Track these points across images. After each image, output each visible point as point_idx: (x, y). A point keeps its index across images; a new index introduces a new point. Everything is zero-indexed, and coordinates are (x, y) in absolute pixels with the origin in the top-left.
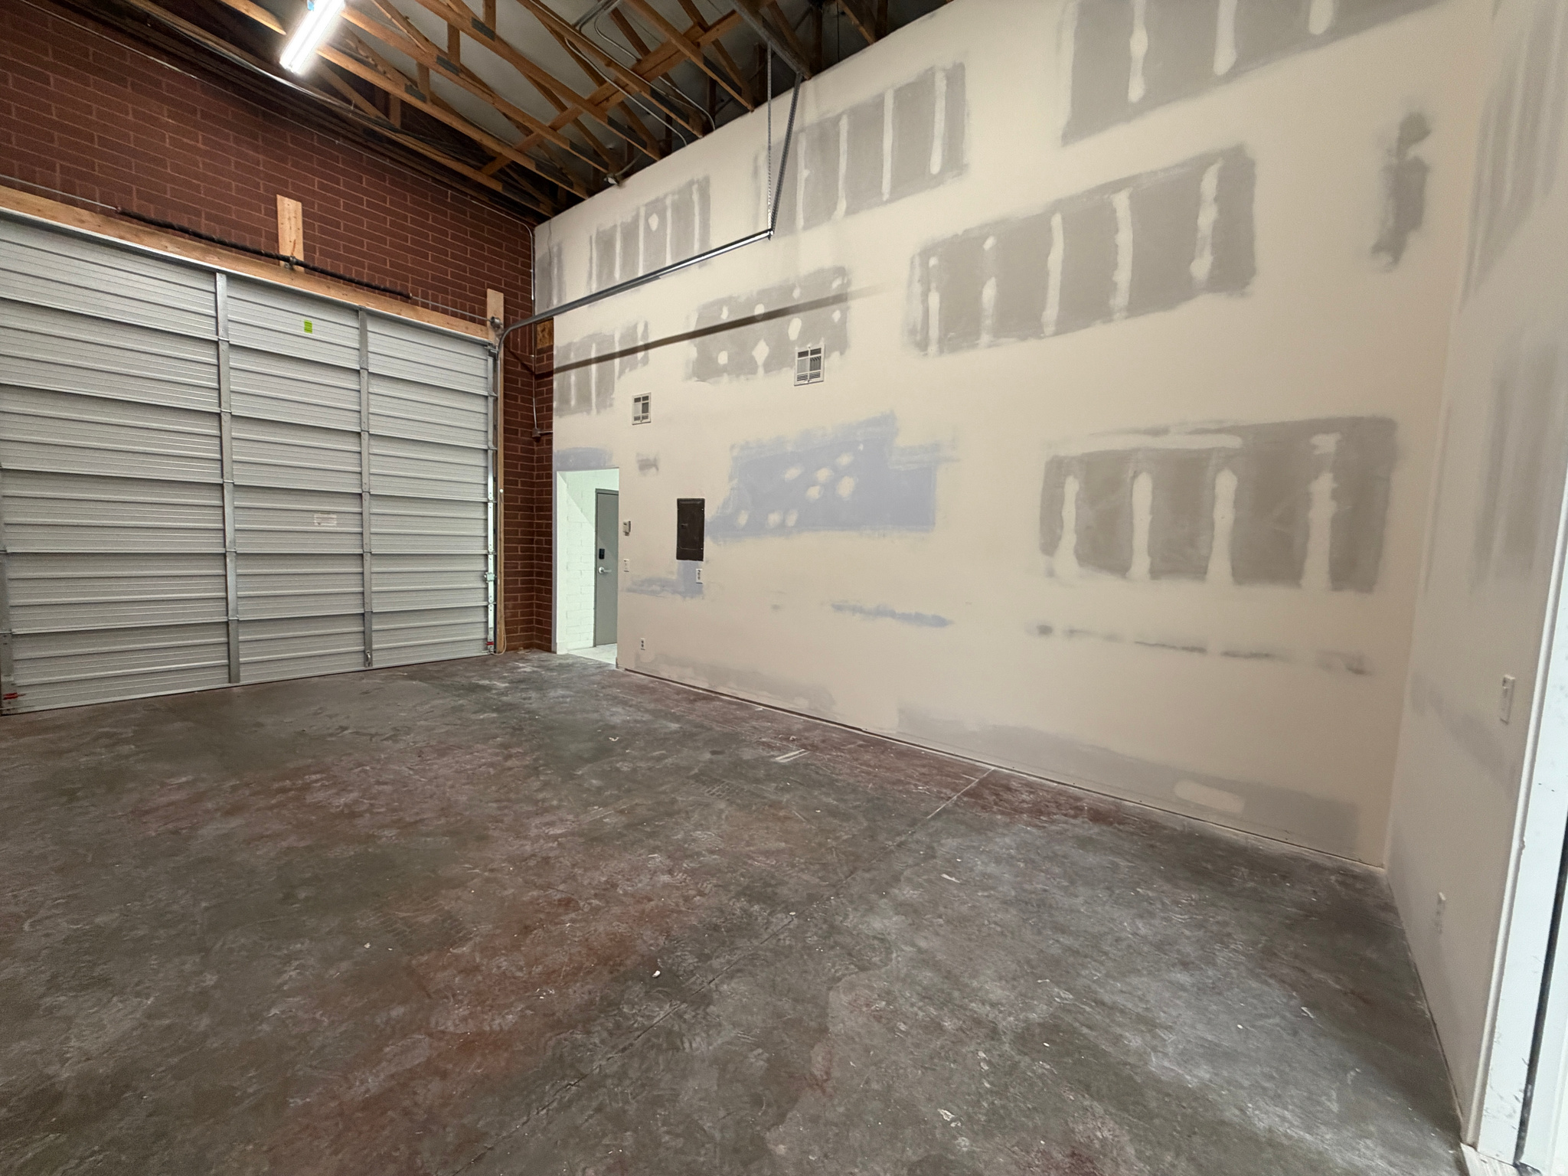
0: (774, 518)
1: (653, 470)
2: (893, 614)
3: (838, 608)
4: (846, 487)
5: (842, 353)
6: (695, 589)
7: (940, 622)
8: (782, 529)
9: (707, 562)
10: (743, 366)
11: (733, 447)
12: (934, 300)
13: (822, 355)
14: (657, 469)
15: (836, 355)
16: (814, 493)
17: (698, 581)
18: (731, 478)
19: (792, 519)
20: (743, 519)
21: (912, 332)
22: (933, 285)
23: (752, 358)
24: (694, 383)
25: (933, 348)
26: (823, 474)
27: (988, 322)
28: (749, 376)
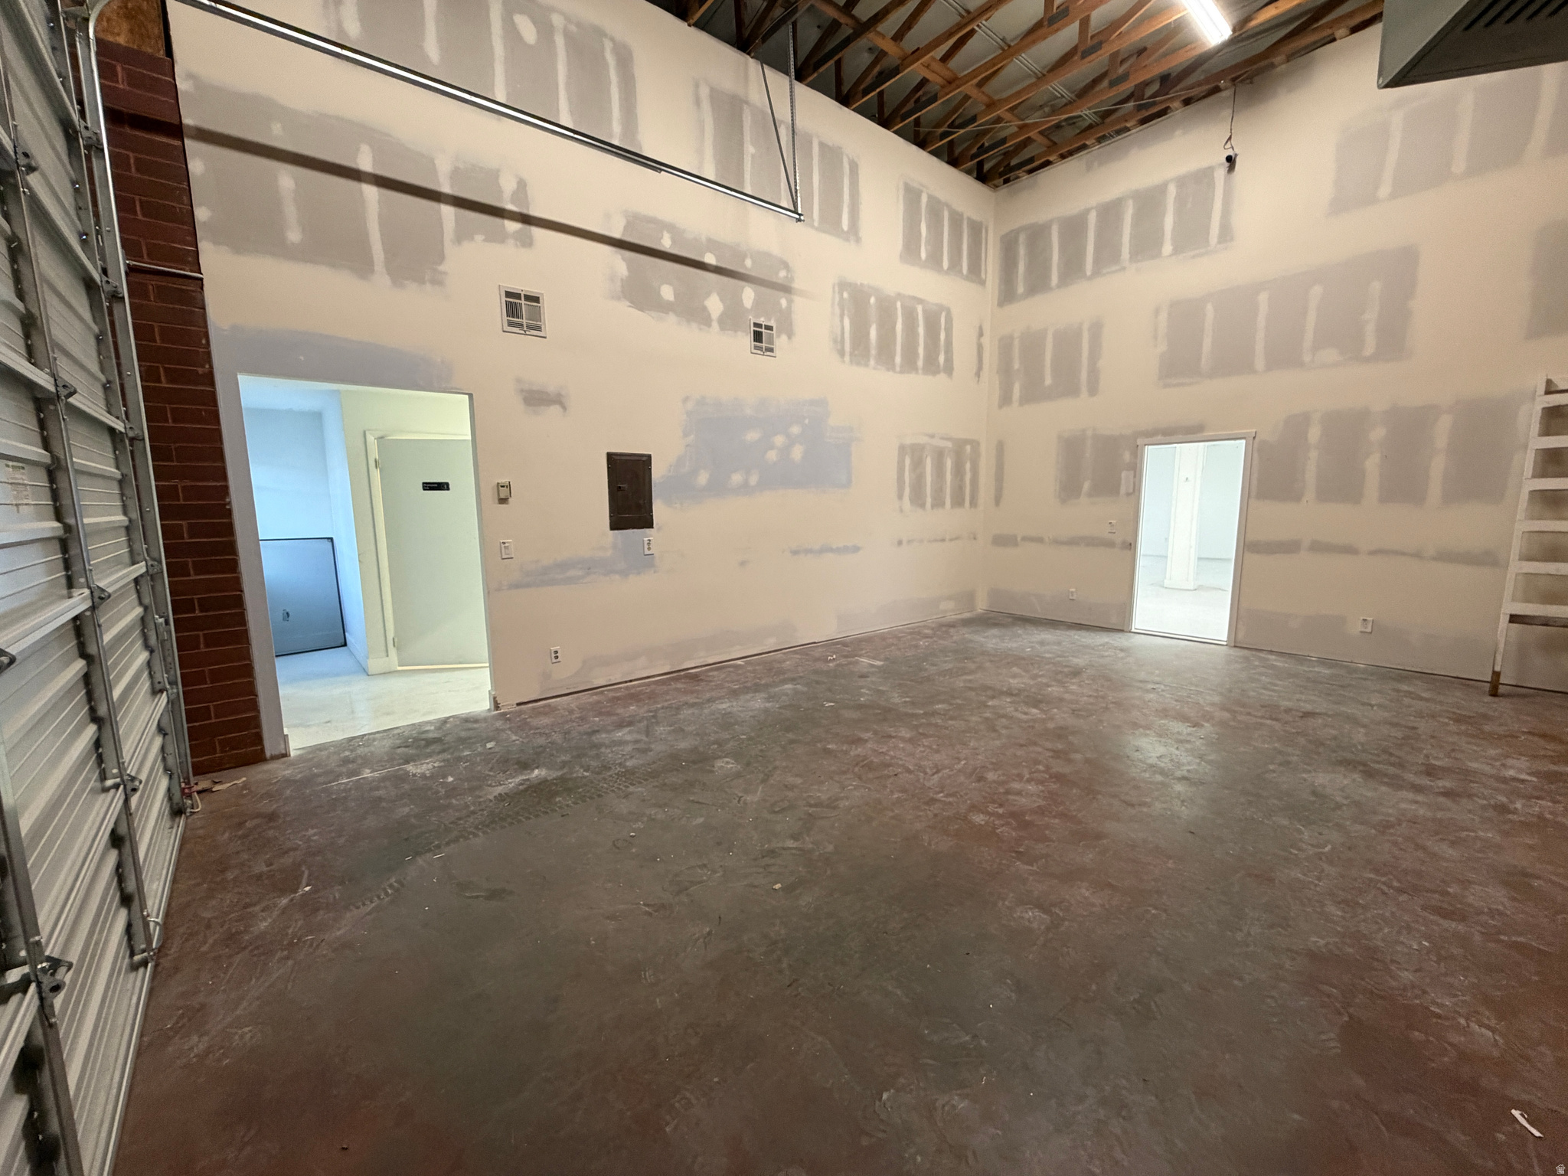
0: (737, 478)
1: (555, 409)
2: (831, 550)
3: (795, 553)
4: (797, 453)
5: (789, 337)
6: (646, 561)
7: (856, 549)
8: (745, 489)
9: (659, 529)
10: (692, 312)
11: (686, 399)
12: (847, 322)
13: (774, 332)
14: (564, 408)
15: (784, 337)
16: (772, 455)
17: (647, 552)
18: (686, 435)
19: (754, 480)
20: (703, 478)
21: (835, 341)
22: (846, 312)
23: (705, 309)
24: (624, 307)
25: (847, 358)
26: (779, 440)
27: (873, 352)
28: (702, 327)
